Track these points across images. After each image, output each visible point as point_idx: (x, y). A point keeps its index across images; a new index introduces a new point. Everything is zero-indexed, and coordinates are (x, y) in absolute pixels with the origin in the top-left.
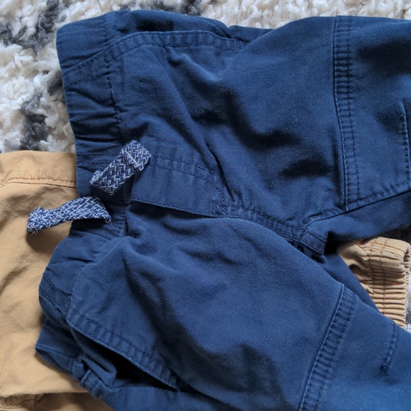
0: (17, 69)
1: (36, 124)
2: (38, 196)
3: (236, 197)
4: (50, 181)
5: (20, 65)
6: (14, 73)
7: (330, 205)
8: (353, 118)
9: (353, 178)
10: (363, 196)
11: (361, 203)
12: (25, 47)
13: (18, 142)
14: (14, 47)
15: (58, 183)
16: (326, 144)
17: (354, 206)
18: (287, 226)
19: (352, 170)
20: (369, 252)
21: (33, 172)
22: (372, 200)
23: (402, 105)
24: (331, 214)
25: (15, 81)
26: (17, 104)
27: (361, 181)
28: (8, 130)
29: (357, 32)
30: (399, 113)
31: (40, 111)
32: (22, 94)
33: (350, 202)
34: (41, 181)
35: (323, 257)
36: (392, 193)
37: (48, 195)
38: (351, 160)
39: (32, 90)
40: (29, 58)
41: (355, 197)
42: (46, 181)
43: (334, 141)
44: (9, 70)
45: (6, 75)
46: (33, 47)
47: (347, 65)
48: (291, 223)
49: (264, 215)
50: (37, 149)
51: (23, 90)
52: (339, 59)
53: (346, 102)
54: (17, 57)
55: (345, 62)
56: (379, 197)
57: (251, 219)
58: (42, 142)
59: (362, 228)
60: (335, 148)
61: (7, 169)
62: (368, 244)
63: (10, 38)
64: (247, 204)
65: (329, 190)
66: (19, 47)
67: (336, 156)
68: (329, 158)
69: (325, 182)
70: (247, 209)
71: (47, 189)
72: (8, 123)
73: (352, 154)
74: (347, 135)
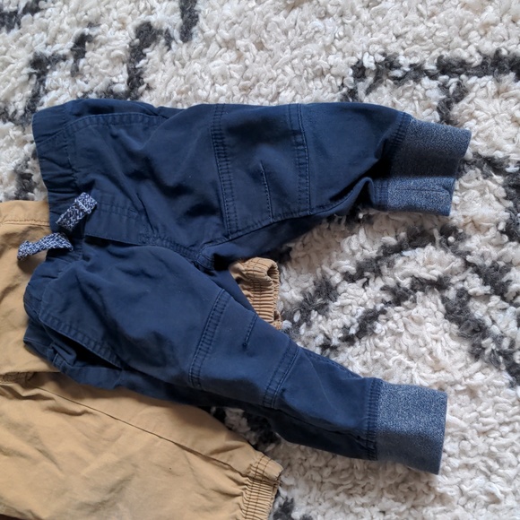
0: (12, 140)
1: (25, 180)
2: (25, 233)
3: (155, 231)
4: (33, 222)
5: (13, 138)
6: (10, 143)
7: (219, 235)
8: (231, 174)
9: (232, 216)
10: (240, 228)
11: (240, 234)
12: (17, 125)
13: (13, 194)
14: (9, 124)
15: (38, 223)
16: (211, 193)
17: (235, 236)
18: (191, 251)
19: (231, 210)
20: (246, 268)
21: (22, 216)
22: (247, 231)
23: (261, 165)
24: (219, 242)
25: (10, 149)
26: (11, 167)
27: (238, 218)
28: (7, 185)
29: (226, 116)
30: (259, 171)
31: (28, 171)
32: (15, 159)
33: (232, 233)
34: (27, 222)
35: (214, 272)
36: (260, 227)
37: (32, 233)
38: (230, 204)
39: (22, 155)
40: (19, 133)
41: (235, 229)
42: (30, 222)
43: (217, 190)
44: (6, 142)
45: (5, 145)
46: (22, 124)
47: (222, 138)
48: (193, 248)
49: (174, 243)
50: (26, 199)
51: (16, 156)
52: (215, 135)
53: (225, 163)
54: (11, 132)
55: (219, 137)
56: (252, 229)
57: (166, 247)
58: (29, 194)
59: (241, 251)
60: (218, 195)
61: (3, 214)
62: (247, 263)
63: (7, 117)
64: (162, 236)
65: (218, 224)
66: (13, 124)
67: (219, 201)
68: (215, 203)
69: (215, 219)
70: (163, 240)
71: (31, 228)
72: (6, 180)
73: (231, 199)
74: (227, 186)
